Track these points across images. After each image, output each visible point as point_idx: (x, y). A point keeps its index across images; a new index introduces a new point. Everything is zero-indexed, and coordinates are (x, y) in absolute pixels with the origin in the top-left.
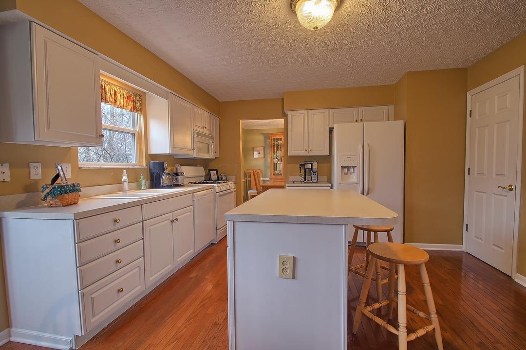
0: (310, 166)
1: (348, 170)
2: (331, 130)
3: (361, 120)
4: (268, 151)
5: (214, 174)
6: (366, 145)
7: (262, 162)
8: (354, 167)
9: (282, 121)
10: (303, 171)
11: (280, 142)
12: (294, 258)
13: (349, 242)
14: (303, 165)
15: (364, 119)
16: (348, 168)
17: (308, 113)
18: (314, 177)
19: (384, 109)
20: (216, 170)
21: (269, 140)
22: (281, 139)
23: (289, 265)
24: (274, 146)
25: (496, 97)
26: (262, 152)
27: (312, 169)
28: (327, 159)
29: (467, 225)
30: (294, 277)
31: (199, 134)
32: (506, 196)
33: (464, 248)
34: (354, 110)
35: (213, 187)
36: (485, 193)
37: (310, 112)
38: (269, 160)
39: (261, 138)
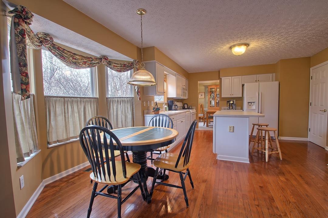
0: (232, 102)
1: (251, 104)
2: (243, 85)
3: (258, 81)
4: (207, 94)
5: (186, 106)
6: (260, 93)
7: (203, 100)
8: (254, 102)
9: (218, 81)
10: (228, 104)
11: (213, 90)
12: (233, 127)
13: (249, 136)
14: (229, 102)
15: (260, 80)
16: (251, 103)
17: (232, 78)
18: (234, 107)
19: (270, 75)
20: (187, 104)
21: (207, 89)
22: (214, 88)
23: (232, 128)
24: (210, 92)
25: (321, 72)
26: (203, 95)
27: (233, 103)
28: (241, 99)
29: (310, 129)
30: (233, 132)
31: (183, 89)
32: (323, 114)
33: (308, 139)
34: (255, 76)
35: (190, 111)
36: (316, 113)
37: (233, 77)
38: (207, 99)
39: (203, 88)
